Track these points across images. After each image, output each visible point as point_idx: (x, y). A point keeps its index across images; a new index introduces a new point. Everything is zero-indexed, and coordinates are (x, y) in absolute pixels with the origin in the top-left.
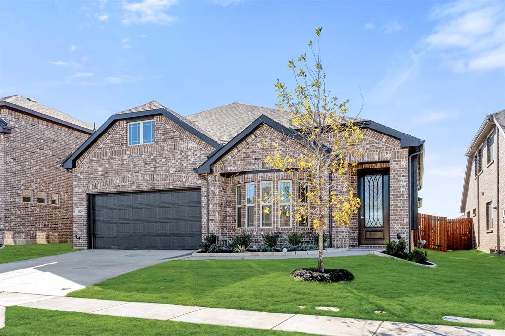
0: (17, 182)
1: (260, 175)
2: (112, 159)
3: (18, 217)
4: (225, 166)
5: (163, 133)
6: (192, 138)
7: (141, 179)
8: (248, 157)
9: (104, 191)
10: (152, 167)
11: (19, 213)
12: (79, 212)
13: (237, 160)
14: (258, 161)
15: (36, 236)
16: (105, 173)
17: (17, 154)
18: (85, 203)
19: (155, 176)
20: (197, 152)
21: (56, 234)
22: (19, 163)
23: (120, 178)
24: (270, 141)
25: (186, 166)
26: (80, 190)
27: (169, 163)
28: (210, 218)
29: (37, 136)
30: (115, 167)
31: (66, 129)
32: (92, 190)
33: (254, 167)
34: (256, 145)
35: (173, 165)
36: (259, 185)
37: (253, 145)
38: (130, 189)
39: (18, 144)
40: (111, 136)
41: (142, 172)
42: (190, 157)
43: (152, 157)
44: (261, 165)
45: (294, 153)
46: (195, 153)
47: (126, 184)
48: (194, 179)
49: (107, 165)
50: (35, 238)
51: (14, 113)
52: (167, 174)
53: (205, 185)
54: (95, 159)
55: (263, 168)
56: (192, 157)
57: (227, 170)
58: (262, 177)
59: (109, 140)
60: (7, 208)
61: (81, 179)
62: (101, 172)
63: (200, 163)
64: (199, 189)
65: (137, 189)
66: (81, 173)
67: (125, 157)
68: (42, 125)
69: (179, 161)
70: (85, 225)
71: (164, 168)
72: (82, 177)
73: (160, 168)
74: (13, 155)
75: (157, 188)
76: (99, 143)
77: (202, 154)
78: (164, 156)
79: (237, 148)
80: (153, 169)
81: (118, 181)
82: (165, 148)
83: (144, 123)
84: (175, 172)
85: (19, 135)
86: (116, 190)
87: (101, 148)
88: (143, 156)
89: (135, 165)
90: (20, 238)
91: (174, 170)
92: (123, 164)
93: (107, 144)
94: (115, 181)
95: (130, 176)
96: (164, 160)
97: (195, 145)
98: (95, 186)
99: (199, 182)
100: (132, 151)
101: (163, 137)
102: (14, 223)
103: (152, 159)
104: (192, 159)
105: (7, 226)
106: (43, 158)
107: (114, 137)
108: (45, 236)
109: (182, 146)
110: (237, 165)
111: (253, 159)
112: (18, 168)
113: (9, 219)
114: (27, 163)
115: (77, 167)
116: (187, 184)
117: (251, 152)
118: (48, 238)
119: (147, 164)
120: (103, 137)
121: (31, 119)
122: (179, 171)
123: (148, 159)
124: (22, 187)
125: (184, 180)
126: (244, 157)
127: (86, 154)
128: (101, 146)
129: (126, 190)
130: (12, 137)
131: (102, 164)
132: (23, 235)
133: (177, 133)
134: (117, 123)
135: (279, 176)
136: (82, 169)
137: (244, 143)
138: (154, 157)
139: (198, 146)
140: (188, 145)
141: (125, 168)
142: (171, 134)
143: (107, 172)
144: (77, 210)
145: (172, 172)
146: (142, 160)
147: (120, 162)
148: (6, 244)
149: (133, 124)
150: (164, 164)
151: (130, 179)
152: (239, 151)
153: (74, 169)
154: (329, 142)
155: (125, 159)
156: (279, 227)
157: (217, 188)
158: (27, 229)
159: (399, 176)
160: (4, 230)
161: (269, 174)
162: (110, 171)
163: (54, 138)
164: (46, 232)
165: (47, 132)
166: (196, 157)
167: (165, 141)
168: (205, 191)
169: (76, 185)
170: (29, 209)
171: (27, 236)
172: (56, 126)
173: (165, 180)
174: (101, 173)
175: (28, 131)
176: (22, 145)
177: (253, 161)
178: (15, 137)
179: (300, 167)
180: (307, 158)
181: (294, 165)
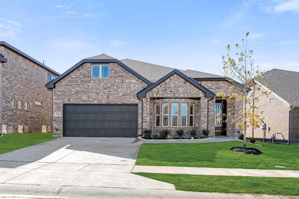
0: (8, 94)
1: (172, 99)
2: (81, 85)
3: (9, 116)
4: (153, 94)
5: (115, 73)
6: (133, 77)
7: (101, 97)
8: (166, 90)
9: (75, 103)
10: (108, 91)
11: (9, 113)
12: (57, 114)
13: (160, 91)
14: (171, 93)
15: (17, 128)
16: (76, 93)
17: (8, 76)
18: (62, 110)
19: (110, 96)
20: (136, 85)
21: (27, 127)
22: (10, 82)
23: (86, 96)
24: (178, 83)
25: (129, 92)
26: (58, 102)
27: (119, 90)
28: (144, 121)
29: (18, 66)
30: (83, 89)
31: (32, 63)
32: (66, 102)
33: (169, 95)
34: (170, 84)
35: (121, 91)
36: (171, 105)
37: (169, 84)
38: (93, 103)
39: (8, 70)
40: (81, 71)
41: (101, 94)
42: (132, 88)
43: (108, 86)
44: (173, 95)
45: (190, 90)
46: (135, 86)
47: (90, 100)
48: (134, 99)
49: (78, 88)
50: (17, 129)
51: (7, 50)
52: (117, 96)
53: (140, 103)
54: (69, 84)
55: (174, 96)
56: (133, 88)
57: (154, 96)
58: (173, 101)
59: (79, 73)
60: (3, 110)
61: (59, 95)
62: (73, 91)
63: (138, 91)
64: (137, 105)
65: (98, 103)
66: (59, 91)
67: (90, 85)
68: (21, 59)
69: (125, 89)
70: (62, 122)
71: (116, 93)
72: (59, 94)
73: (113, 92)
74: (7, 77)
75: (111, 103)
76: (72, 75)
77: (139, 87)
78: (116, 85)
79: (160, 85)
80: (108, 93)
81: (85, 98)
82: (117, 81)
83: (102, 66)
84: (123, 95)
85: (9, 64)
86: (83, 103)
87: (74, 78)
88: (102, 85)
89: (97, 89)
90: (10, 129)
91: (122, 94)
92: (89, 88)
93: (78, 75)
94: (83, 98)
95: (93, 96)
96: (115, 88)
97: (135, 81)
98: (69, 100)
99: (137, 101)
100: (95, 81)
101: (115, 75)
102: (7, 120)
103: (108, 87)
104: (133, 89)
105: (3, 122)
106: (21, 80)
107: (83, 72)
108: (22, 128)
109: (127, 81)
110: (160, 94)
111: (169, 91)
112: (9, 85)
113: (4, 117)
114: (13, 82)
115: (56, 88)
116: (130, 102)
117: (168, 88)
118: (23, 129)
119: (104, 89)
120: (75, 71)
121: (15, 54)
122: (125, 95)
123: (105, 87)
124: (11, 97)
125: (128, 100)
126: (164, 90)
127: (63, 80)
128: (73, 77)
129: (91, 103)
130: (6, 65)
131: (74, 87)
132: (11, 127)
133: (124, 74)
134: (85, 64)
135: (182, 101)
136: (60, 89)
137: (164, 82)
138: (109, 86)
139: (137, 82)
140: (130, 81)
141: (90, 90)
142: (120, 74)
143: (78, 92)
144: (55, 113)
145: (120, 95)
146: (101, 86)
147: (86, 87)
148: (3, 133)
149: (95, 66)
150: (116, 90)
151: (93, 97)
152: (161, 87)
153: (54, 89)
154: (207, 86)
155: (90, 86)
156: (181, 126)
157: (148, 105)
158: (13, 123)
159: (239, 105)
160: (1, 124)
161: (177, 100)
162: (80, 91)
163: (26, 68)
164: (22, 126)
165: (23, 64)
166: (136, 88)
167: (116, 77)
168: (140, 107)
169: (55, 98)
170: (14, 111)
171: (13, 128)
172: (27, 61)
173: (116, 99)
174: (73, 93)
175: (14, 62)
176: (11, 71)
177: (169, 92)
178: (7, 65)
179: (193, 97)
180: (197, 93)
181: (191, 96)
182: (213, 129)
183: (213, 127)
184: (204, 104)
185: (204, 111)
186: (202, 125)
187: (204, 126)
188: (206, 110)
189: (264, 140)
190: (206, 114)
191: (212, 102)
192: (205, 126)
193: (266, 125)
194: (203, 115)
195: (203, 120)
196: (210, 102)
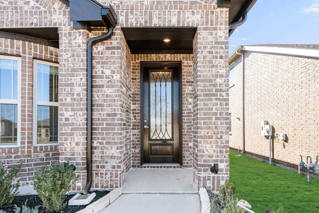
159: (214, 57)
179: (28, 26)
180: (42, 9)
181: (17, 22)
182: (112, 157)
183: (114, 147)
184: (70, 54)
185: (72, 85)
186: (66, 140)
187: (74, 144)
188: (78, 78)
189: (270, 160)
190: (78, 95)
191: (108, 48)
192: (77, 144)
193: (276, 129)
194: (69, 100)
195: (67, 119)
196: (99, 48)
